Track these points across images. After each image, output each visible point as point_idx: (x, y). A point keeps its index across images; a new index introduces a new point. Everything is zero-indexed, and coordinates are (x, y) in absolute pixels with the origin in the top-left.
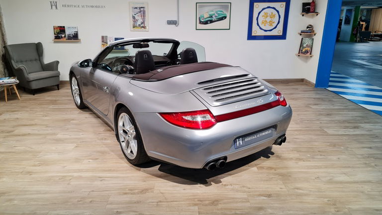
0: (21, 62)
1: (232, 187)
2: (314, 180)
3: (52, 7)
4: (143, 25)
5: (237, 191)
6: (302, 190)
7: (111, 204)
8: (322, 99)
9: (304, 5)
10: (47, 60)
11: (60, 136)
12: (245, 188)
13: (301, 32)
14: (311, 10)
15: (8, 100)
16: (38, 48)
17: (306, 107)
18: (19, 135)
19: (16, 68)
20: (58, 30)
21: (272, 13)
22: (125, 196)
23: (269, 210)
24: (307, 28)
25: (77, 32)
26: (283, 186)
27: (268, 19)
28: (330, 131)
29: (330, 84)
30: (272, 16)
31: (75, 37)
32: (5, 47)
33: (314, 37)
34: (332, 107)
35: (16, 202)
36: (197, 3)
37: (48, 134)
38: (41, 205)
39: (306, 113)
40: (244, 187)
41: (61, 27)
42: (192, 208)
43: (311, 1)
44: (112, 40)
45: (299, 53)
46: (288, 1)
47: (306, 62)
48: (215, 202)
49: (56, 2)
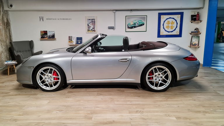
0: (20, 52)
3: (40, 20)
4: (94, 29)
8: (210, 73)
9: (192, 16)
13: (191, 32)
14: (197, 19)
15: (10, 74)
16: (31, 44)
18: (13, 95)
19: (16, 55)
20: (43, 33)
21: (172, 21)
24: (195, 30)
25: (54, 34)
27: (170, 25)
28: (222, 93)
29: (212, 64)
30: (172, 23)
31: (53, 37)
32: (11, 43)
33: (200, 35)
34: (217, 78)
36: (126, 16)
37: (31, 95)
41: (45, 31)
43: (196, 14)
44: (75, 39)
45: (190, 45)
46: (182, 14)
47: (196, 51)
49: (43, 17)
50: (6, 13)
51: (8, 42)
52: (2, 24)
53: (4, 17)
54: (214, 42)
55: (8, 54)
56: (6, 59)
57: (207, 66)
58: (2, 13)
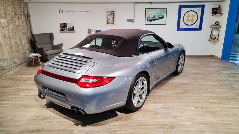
0: (42, 44)
1: (181, 118)
2: (232, 115)
3: (60, 12)
4: (113, 22)
5: (185, 121)
8: (227, 68)
9: (214, 9)
10: (56, 43)
12: (189, 119)
13: (212, 26)
14: (218, 12)
15: (35, 66)
16: (51, 36)
17: (218, 72)
19: (39, 47)
20: (63, 26)
21: (193, 14)
24: (216, 23)
25: (74, 26)
26: (214, 119)
27: (190, 18)
28: (237, 87)
29: (231, 58)
30: (193, 16)
31: (72, 29)
32: (32, 35)
33: (220, 29)
34: (234, 72)
35: (54, 123)
36: (146, 9)
39: (218, 76)
41: (64, 23)
42: (159, 129)
43: (218, 7)
44: (94, 32)
45: (210, 39)
46: (203, 7)
47: (215, 44)
48: (172, 127)
49: (62, 9)
50: (26, 4)
51: (29, 34)
52: (23, 16)
53: (25, 9)
54: (235, 33)
55: (30, 46)
57: (226, 60)
58: (23, 5)
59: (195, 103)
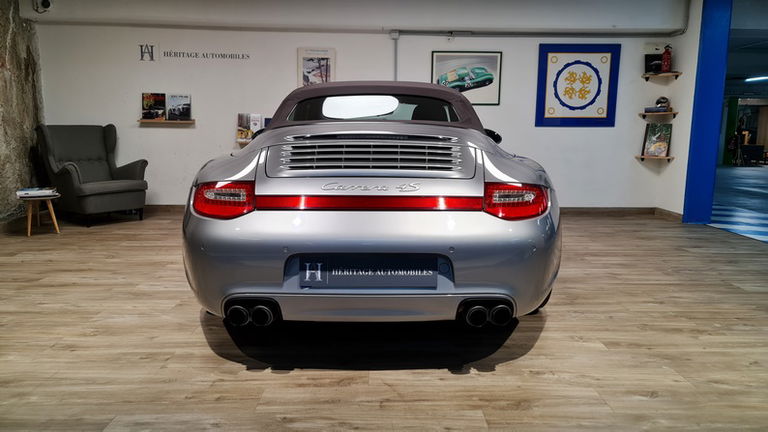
1: (556, 376)
2: (747, 367)
3: (142, 56)
5: (571, 384)
6: (727, 384)
7: (268, 403)
10: (122, 160)
11: (143, 287)
12: (587, 380)
13: (646, 112)
14: (665, 68)
15: (33, 233)
16: (107, 136)
17: (676, 249)
18: (52, 286)
19: (56, 170)
20: (152, 101)
21: (585, 73)
22: (301, 389)
23: (663, 421)
25: (189, 105)
26: (680, 378)
27: (578, 86)
28: (748, 287)
29: (713, 218)
30: (586, 79)
31: (183, 116)
32: (38, 129)
33: (674, 122)
36: (433, 52)
37: (116, 285)
38: (96, 405)
39: (679, 258)
40: (583, 376)
41: (158, 95)
42: (469, 413)
43: (662, 51)
44: (259, 124)
45: (643, 154)
46: (615, 51)
47: (659, 173)
48: (521, 404)
49: (152, 47)
50: (26, 26)
51: (28, 125)
52: (12, 64)
53: (19, 39)
54: (717, 166)
55: (27, 169)
56: (19, 184)
57: (697, 221)
58: (12, 25)
59: (607, 330)
